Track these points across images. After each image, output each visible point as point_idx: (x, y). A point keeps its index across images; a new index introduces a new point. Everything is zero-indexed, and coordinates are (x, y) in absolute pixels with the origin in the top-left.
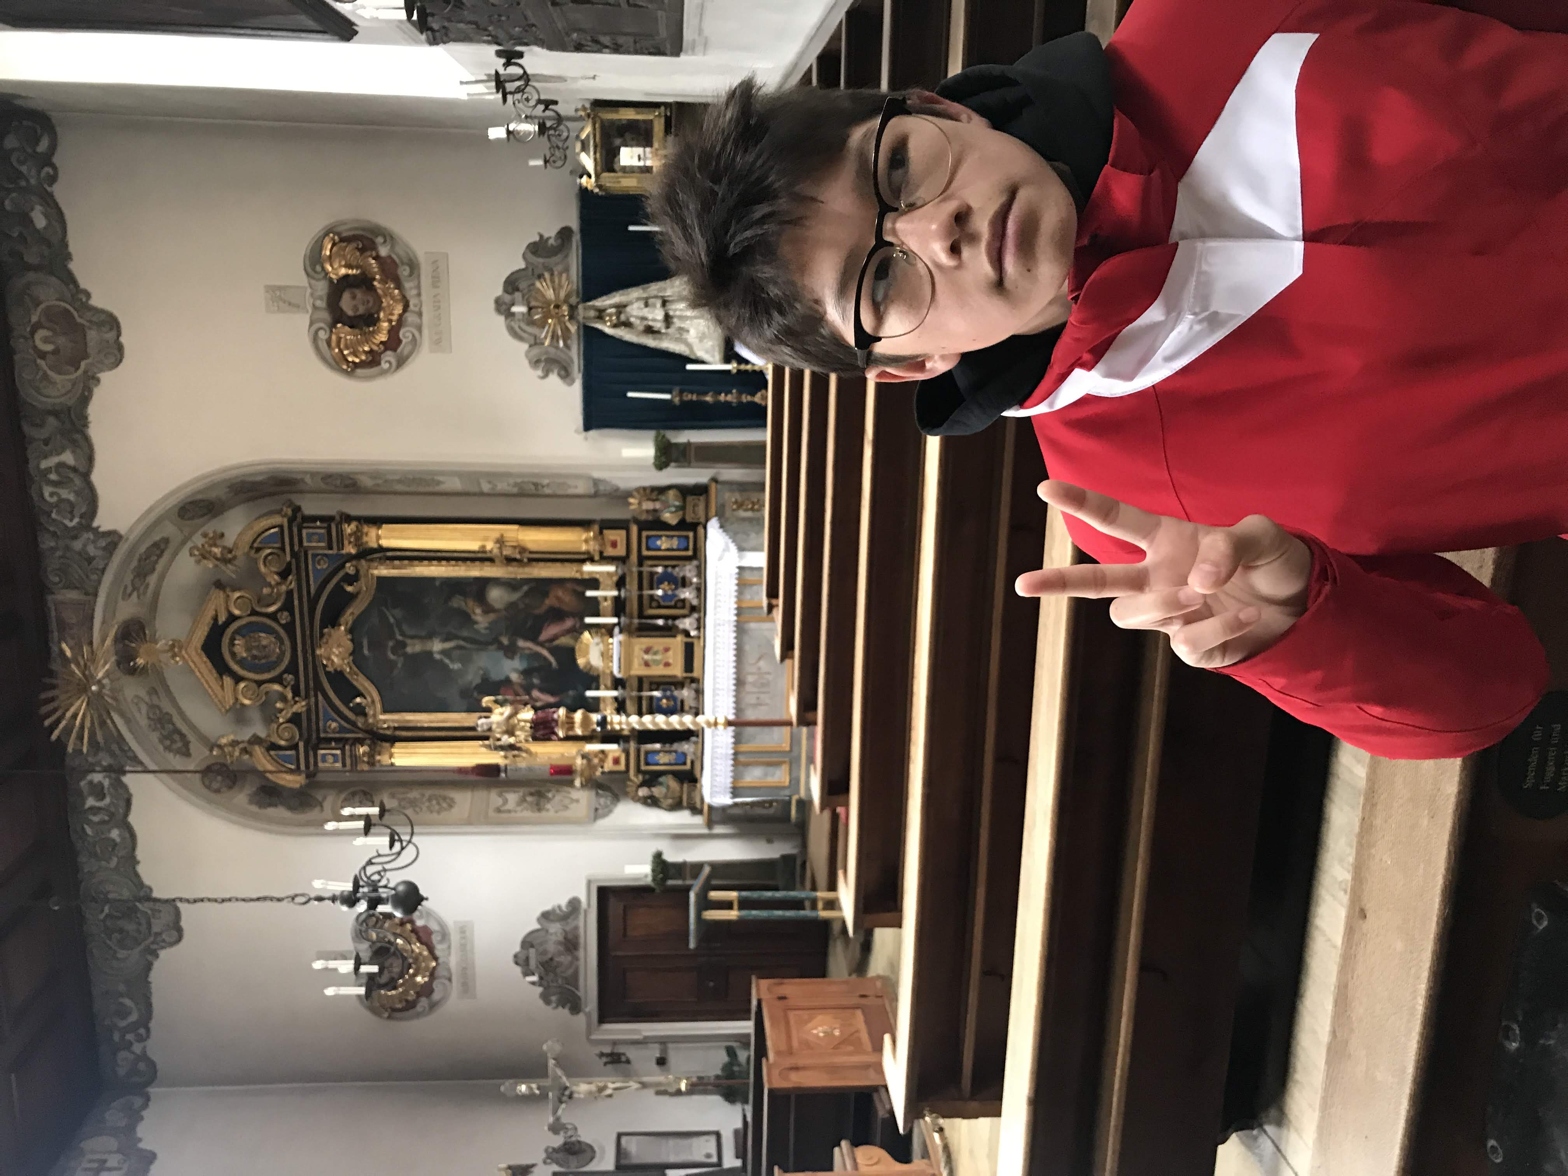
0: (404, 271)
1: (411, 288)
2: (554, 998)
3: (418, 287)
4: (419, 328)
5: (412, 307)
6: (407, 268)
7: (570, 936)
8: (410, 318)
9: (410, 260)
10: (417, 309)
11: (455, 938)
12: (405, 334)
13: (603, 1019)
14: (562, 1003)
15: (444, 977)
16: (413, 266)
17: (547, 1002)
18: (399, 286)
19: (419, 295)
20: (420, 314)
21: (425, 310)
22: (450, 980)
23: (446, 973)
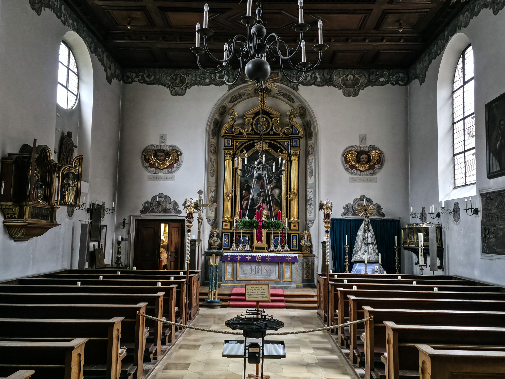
0: (371, 171)
1: (367, 173)
2: (146, 205)
3: (367, 175)
4: (356, 175)
5: (362, 173)
6: (372, 172)
7: (168, 211)
8: (359, 172)
9: (375, 173)
10: (361, 174)
11: (170, 175)
12: (354, 171)
13: (137, 220)
14: (145, 208)
15: (156, 171)
16: (373, 174)
17: (145, 203)
18: (367, 170)
19: (365, 175)
20: (360, 175)
21: (361, 176)
22: (155, 173)
23: (157, 172)
